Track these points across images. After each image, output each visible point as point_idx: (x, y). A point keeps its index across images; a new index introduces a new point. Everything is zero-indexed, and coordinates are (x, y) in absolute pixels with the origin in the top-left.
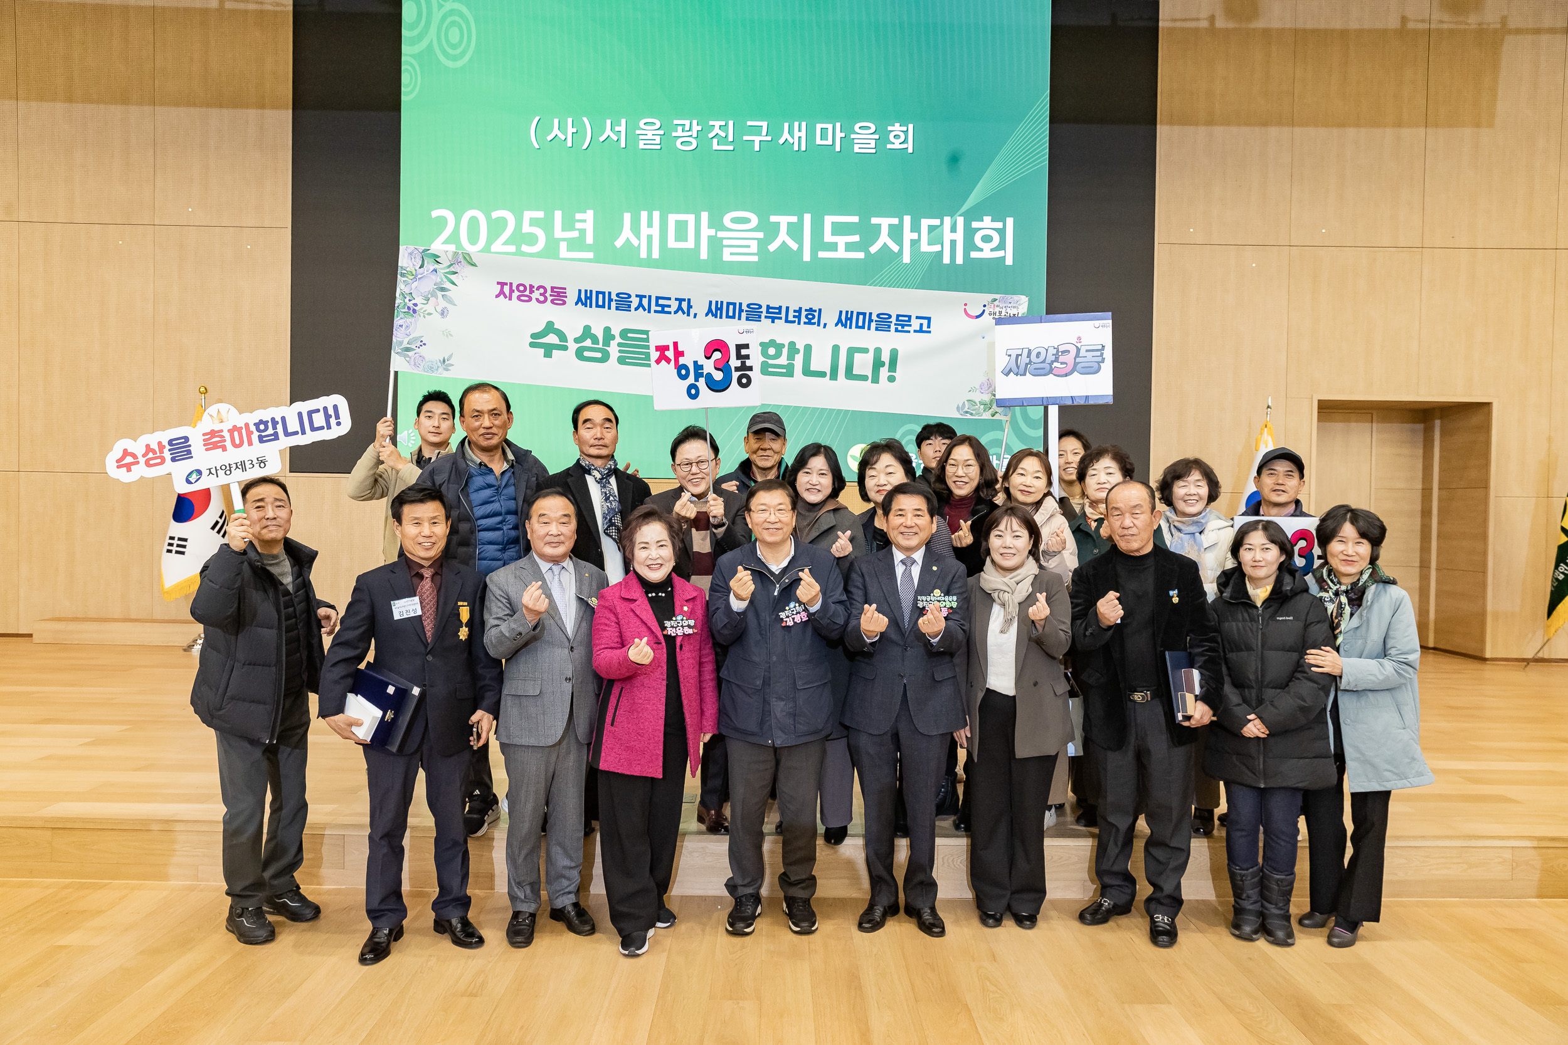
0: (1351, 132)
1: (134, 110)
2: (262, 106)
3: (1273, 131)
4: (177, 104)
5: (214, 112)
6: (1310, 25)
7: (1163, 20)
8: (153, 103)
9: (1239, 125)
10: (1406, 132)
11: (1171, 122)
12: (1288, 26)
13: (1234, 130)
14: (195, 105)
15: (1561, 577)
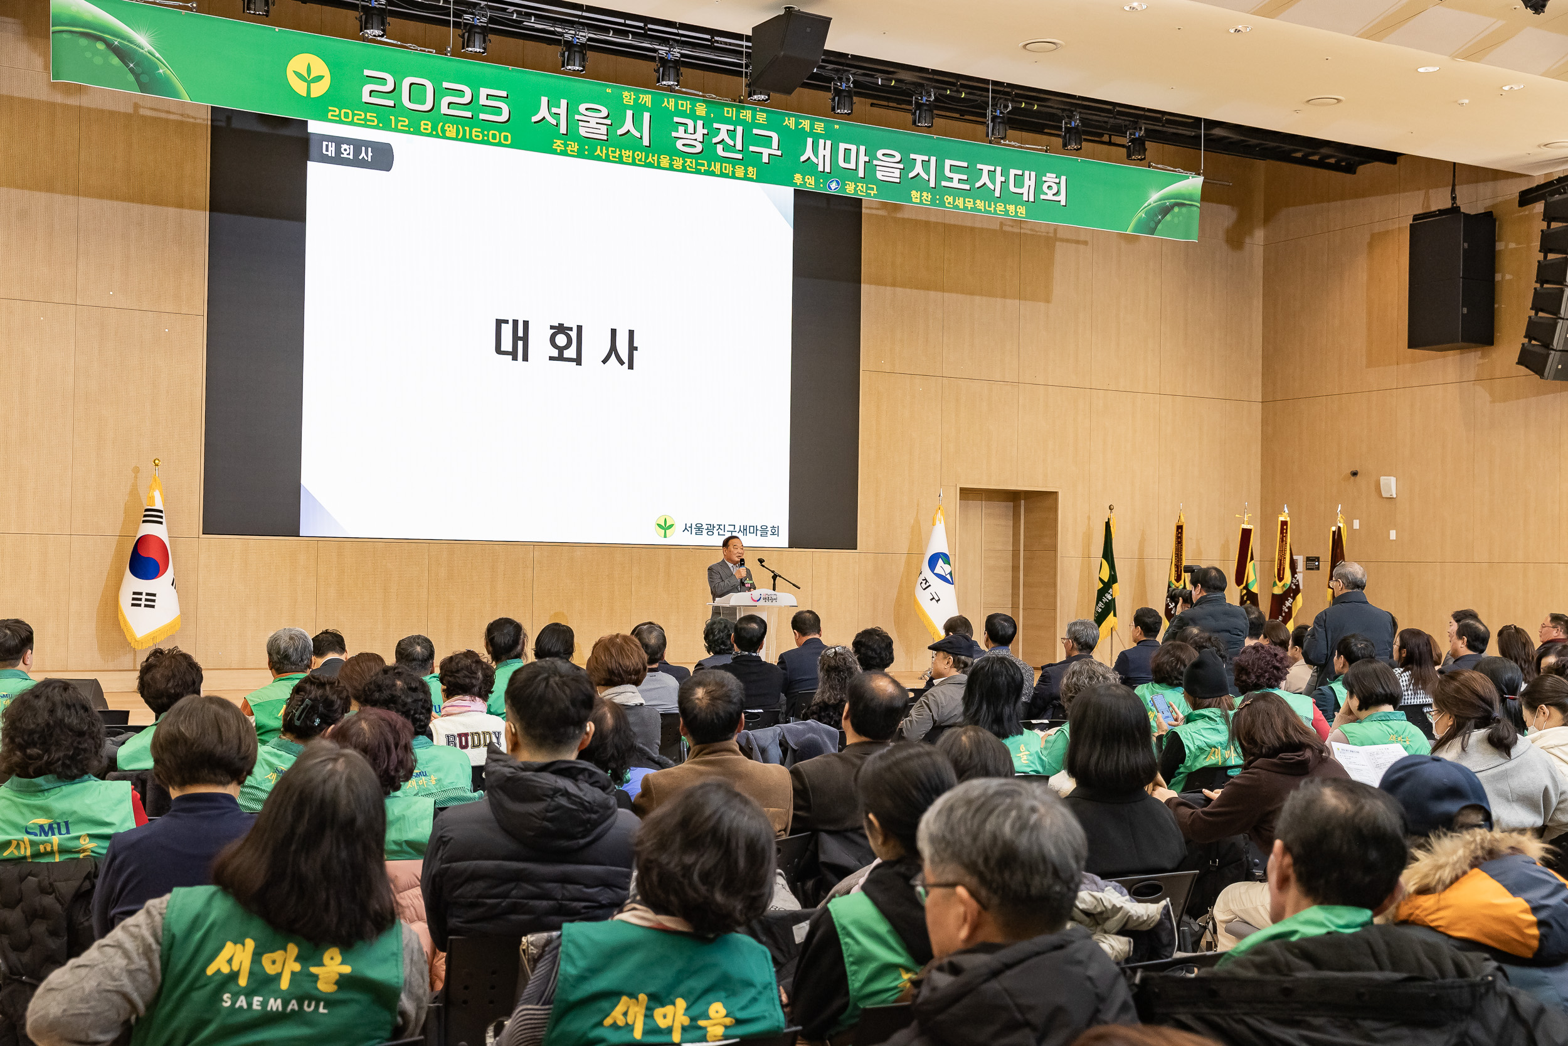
0: (977, 299)
1: (57, 198)
2: (180, 205)
3: (932, 294)
4: (100, 196)
5: (135, 208)
6: (952, 222)
7: (866, 208)
8: (77, 192)
9: (911, 288)
10: (1009, 301)
11: (870, 283)
12: (939, 221)
13: (908, 290)
14: (117, 199)
15: (1100, 610)
